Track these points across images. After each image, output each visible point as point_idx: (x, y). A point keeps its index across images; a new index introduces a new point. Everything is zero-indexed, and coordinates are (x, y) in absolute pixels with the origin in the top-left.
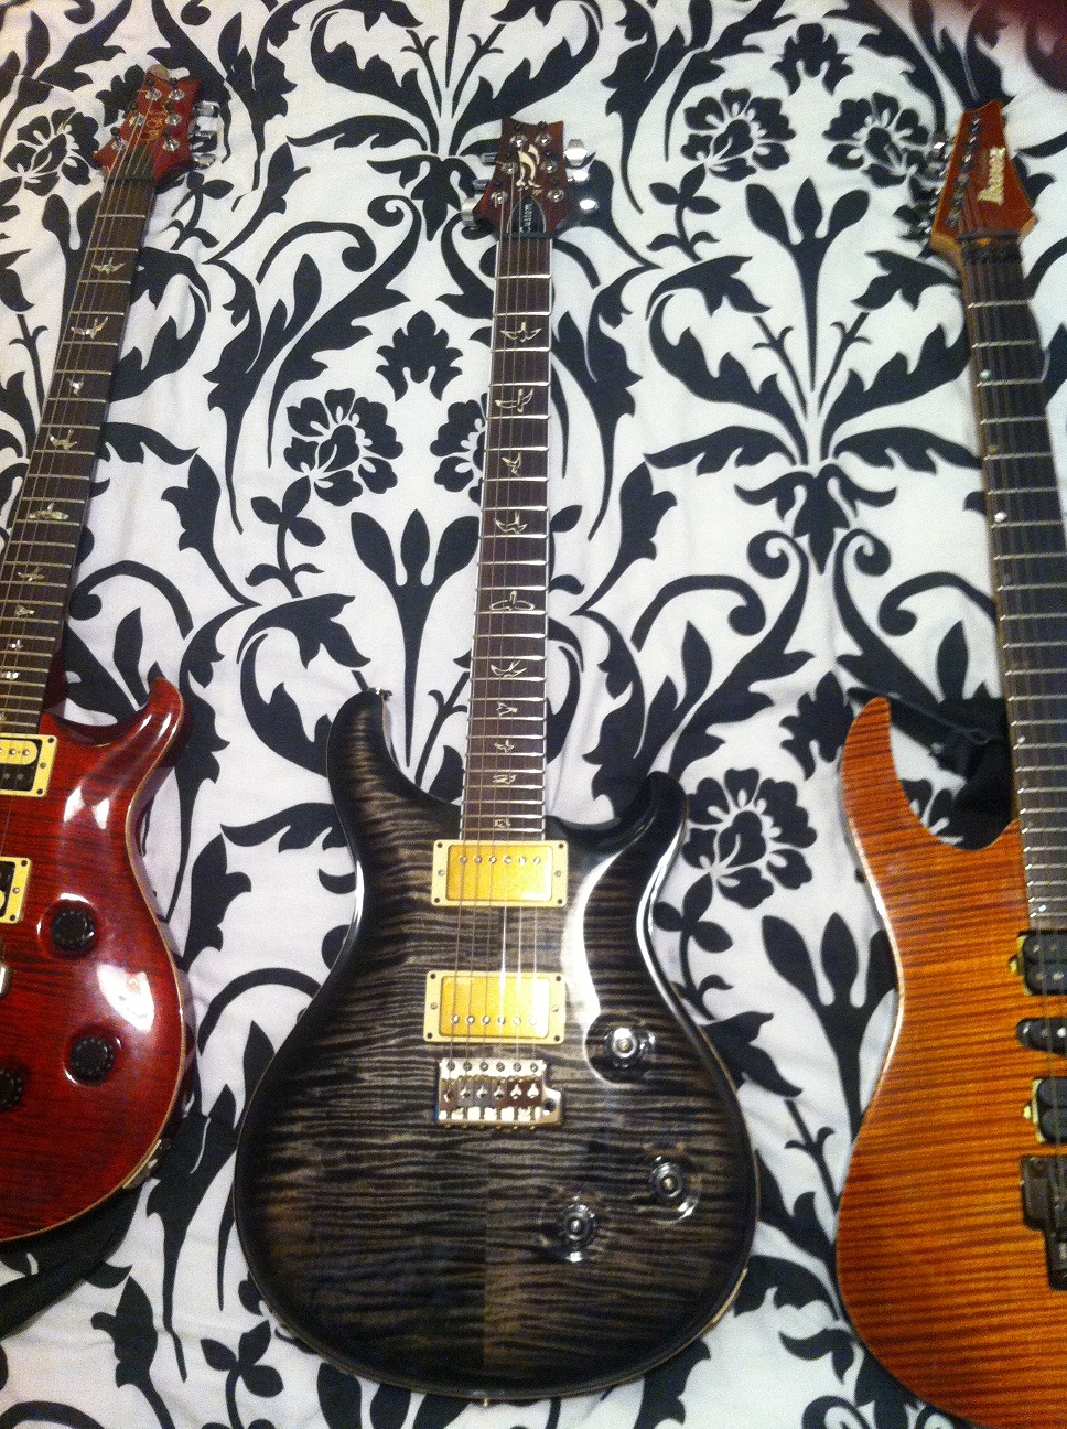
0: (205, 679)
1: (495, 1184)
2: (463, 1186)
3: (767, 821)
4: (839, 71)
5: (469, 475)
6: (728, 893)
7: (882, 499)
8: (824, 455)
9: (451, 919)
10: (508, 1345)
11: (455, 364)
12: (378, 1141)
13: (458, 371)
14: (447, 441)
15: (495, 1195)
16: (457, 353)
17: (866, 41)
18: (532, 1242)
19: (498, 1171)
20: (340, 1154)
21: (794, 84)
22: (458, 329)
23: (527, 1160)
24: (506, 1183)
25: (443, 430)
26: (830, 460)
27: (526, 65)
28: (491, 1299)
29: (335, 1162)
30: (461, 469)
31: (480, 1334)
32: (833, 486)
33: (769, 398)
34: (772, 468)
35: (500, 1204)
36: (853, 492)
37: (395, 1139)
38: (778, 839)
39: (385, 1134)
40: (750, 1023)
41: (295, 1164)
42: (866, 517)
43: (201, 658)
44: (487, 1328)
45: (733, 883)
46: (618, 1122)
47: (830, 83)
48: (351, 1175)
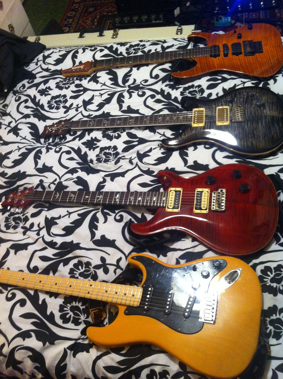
0: (153, 172)
1: (253, 114)
2: (254, 118)
3: (190, 90)
4: (49, 88)
5: (118, 134)
6: (202, 94)
7: (135, 80)
8: (126, 87)
9: (207, 124)
10: (279, 114)
11: (94, 138)
12: (247, 130)
13: (96, 138)
14: (110, 138)
15: (255, 114)
16: (92, 138)
17: (45, 84)
18: (262, 110)
19: (251, 114)
20: (250, 136)
21: (50, 94)
22: (87, 138)
23: (249, 110)
24: (253, 113)
25: (108, 139)
26: (127, 86)
27: (30, 133)
28: (272, 115)
29: (251, 137)
30: (117, 135)
31: (278, 117)
32: (131, 86)
33: (112, 95)
34: (126, 94)
35: (257, 114)
36: (133, 83)
37: (247, 128)
38: (193, 88)
39: (246, 129)
40: (224, 90)
41: (252, 144)
42: (138, 82)
43: (149, 172)
44: (277, 116)
45: (200, 93)
46: (242, 100)
47: (51, 89)
48: (254, 134)
